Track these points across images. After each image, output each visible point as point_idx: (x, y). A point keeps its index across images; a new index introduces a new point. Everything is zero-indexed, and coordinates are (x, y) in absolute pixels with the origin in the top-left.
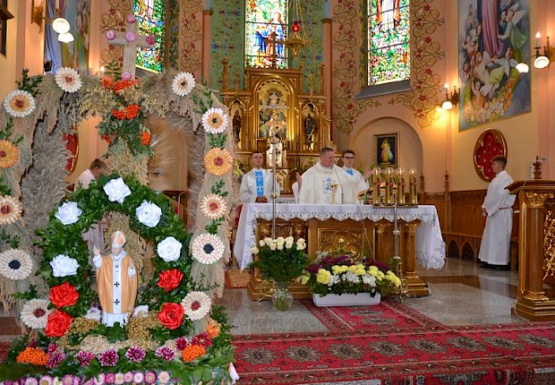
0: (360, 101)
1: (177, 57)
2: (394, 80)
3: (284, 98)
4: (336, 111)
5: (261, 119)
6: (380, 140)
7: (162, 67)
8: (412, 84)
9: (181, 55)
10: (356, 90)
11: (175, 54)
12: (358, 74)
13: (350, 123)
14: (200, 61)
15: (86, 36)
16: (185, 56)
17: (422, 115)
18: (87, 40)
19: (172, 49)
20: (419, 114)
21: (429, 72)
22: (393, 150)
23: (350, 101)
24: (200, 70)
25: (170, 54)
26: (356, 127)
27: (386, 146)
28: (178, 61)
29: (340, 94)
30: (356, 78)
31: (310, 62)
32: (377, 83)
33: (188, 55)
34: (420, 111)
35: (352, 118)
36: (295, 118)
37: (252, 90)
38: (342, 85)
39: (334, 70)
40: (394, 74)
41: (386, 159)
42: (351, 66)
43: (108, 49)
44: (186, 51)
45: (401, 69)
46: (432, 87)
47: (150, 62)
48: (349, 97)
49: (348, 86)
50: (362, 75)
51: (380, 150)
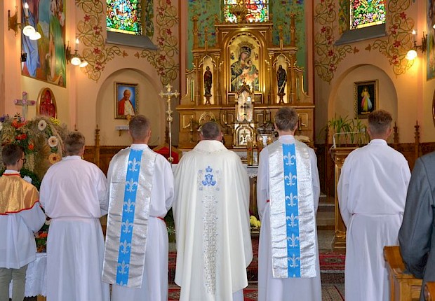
0: (339, 47)
1: (152, 16)
2: (374, 24)
3: (256, 51)
4: (318, 58)
5: (233, 73)
6: (360, 87)
7: (138, 26)
8: (387, 29)
9: (156, 13)
10: (336, 35)
11: (150, 13)
12: (338, 18)
13: (331, 70)
14: (177, 17)
15: (62, 15)
16: (161, 14)
17: (396, 62)
18: (63, 18)
19: (148, 8)
20: (394, 61)
21: (403, 16)
22: (372, 99)
23: (331, 48)
24: (177, 26)
25: (146, 14)
26: (337, 75)
27: (365, 94)
28: (153, 20)
29: (321, 39)
30: (336, 23)
31: (291, 8)
32: (359, 27)
33: (163, 12)
34: (395, 57)
35: (332, 66)
36: (266, 70)
37: (221, 47)
38: (323, 30)
39: (315, 14)
40: (374, 17)
41: (365, 108)
42: (331, 10)
43: (84, 20)
44: (161, 8)
45: (381, 11)
46: (405, 31)
47: (126, 24)
48: (330, 43)
49: (328, 31)
50: (343, 19)
51: (360, 99)
